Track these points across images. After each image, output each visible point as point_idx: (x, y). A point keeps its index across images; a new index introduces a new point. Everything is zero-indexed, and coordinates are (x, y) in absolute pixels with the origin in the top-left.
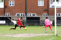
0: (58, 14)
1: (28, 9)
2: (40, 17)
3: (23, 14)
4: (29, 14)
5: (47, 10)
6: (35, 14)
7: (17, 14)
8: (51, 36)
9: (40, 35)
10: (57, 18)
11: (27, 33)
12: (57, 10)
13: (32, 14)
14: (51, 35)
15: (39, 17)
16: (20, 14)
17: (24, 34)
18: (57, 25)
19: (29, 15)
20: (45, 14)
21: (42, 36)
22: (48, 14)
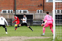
0: (56, 11)
2: (33, 14)
3: (10, 11)
4: (19, 11)
6: (27, 11)
7: (2, 11)
8: (49, 39)
9: (34, 38)
11: (16, 36)
13: (22, 11)
14: (48, 38)
16: (7, 11)
19: (19, 12)
20: (40, 11)
21: (36, 39)
22: (43, 11)
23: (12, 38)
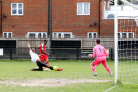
0: (121, 34)
1: (54, 23)
2: (81, 39)
3: (42, 33)
4: (57, 34)
5: (98, 24)
6: (71, 33)
7: (28, 33)
8: (107, 83)
9: (82, 81)
10: (119, 42)
11: (52, 78)
12: (119, 25)
13: (62, 34)
14: (106, 81)
15: (80, 41)
16: (37, 34)
17: (46, 81)
18: (119, 60)
19: (57, 36)
20: (93, 34)
21: (86, 83)
22: (99, 34)
23: (43, 81)
